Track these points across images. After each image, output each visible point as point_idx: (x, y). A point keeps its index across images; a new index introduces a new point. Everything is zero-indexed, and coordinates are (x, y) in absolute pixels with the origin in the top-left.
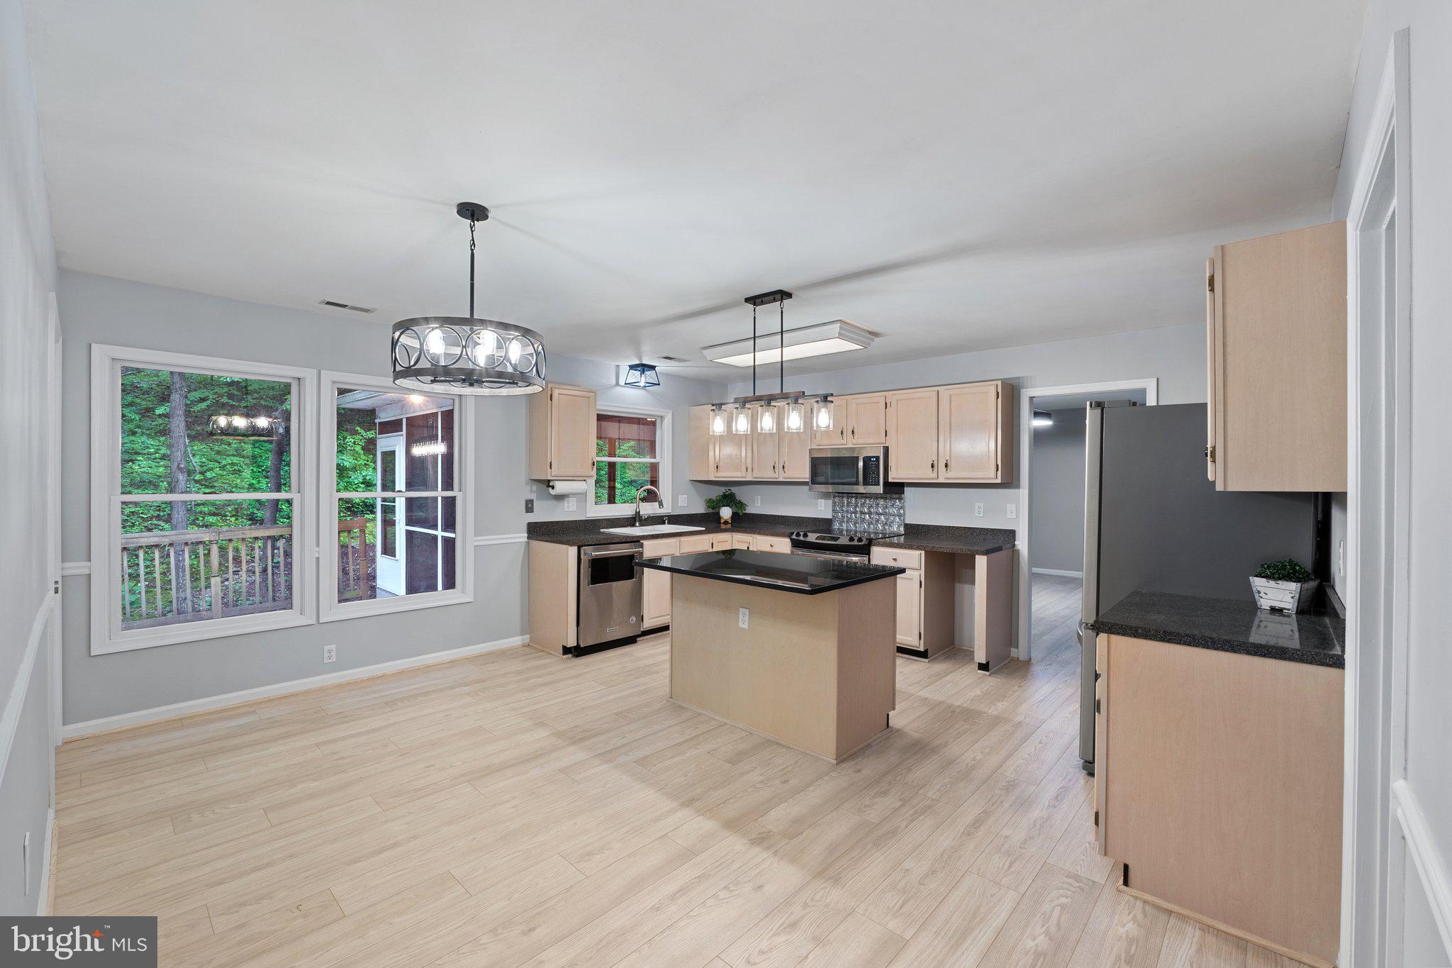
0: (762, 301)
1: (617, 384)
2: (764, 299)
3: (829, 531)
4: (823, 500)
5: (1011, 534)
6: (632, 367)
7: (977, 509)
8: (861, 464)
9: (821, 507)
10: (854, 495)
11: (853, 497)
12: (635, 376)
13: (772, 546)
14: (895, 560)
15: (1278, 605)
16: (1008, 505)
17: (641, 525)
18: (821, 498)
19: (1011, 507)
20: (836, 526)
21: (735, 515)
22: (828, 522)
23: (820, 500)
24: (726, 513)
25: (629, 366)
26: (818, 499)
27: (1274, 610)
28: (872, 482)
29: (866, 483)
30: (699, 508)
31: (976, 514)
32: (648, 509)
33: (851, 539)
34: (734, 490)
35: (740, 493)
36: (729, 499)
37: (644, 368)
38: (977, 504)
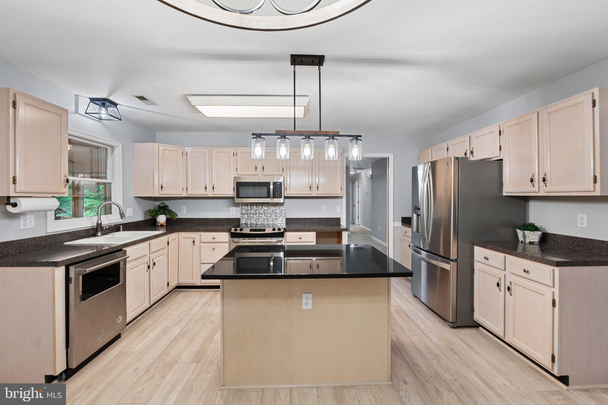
0: (301, 61)
1: (77, 112)
2: (304, 59)
3: (239, 226)
4: (234, 208)
5: (338, 220)
6: (93, 100)
7: (323, 209)
8: (272, 187)
9: (233, 211)
10: (255, 204)
11: (254, 205)
12: (94, 108)
13: (214, 238)
14: (300, 238)
15: (532, 241)
16: (337, 206)
17: (103, 234)
18: (233, 207)
19: (338, 207)
20: (243, 221)
21: (167, 220)
22: (238, 220)
23: (232, 208)
24: (162, 219)
25: (90, 99)
26: (230, 207)
27: (531, 243)
28: (277, 196)
29: (274, 197)
30: (140, 217)
31: (323, 211)
32: (107, 221)
33: (274, 230)
34: (167, 203)
35: (172, 206)
36: (163, 209)
37: (104, 102)
38: (323, 207)
